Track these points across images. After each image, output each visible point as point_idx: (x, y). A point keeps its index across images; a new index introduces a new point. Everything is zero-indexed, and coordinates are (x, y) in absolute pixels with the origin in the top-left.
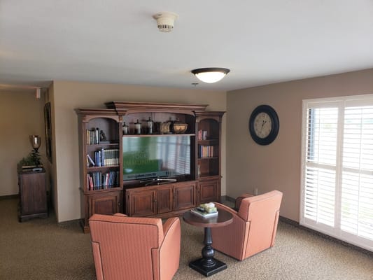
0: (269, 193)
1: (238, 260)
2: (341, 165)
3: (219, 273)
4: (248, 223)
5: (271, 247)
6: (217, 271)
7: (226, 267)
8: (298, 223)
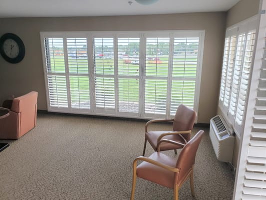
0: (30, 93)
1: (16, 139)
2: (68, 72)
3: (4, 150)
4: (19, 114)
5: (35, 127)
6: (3, 149)
7: (9, 145)
8: (47, 111)
